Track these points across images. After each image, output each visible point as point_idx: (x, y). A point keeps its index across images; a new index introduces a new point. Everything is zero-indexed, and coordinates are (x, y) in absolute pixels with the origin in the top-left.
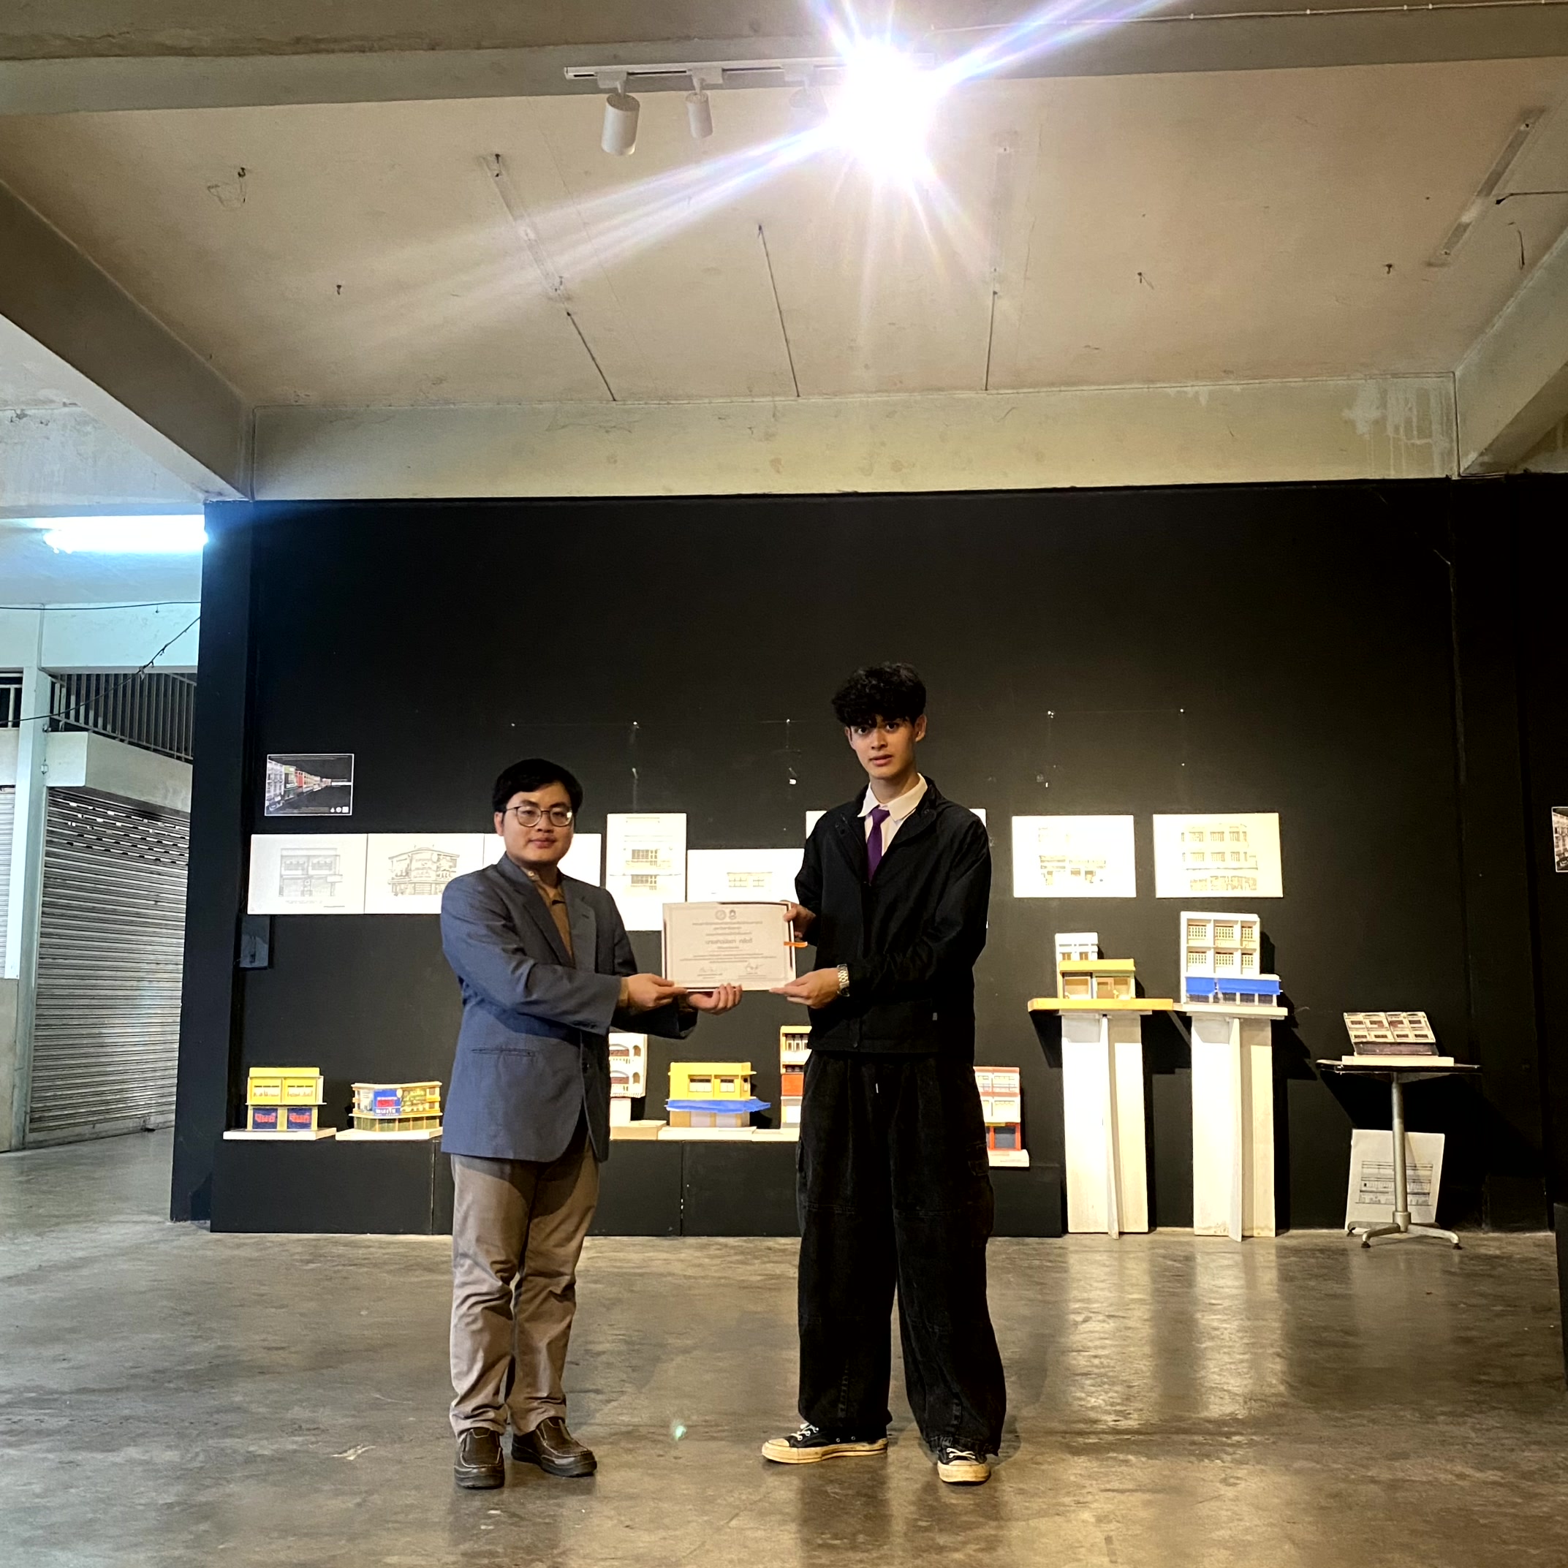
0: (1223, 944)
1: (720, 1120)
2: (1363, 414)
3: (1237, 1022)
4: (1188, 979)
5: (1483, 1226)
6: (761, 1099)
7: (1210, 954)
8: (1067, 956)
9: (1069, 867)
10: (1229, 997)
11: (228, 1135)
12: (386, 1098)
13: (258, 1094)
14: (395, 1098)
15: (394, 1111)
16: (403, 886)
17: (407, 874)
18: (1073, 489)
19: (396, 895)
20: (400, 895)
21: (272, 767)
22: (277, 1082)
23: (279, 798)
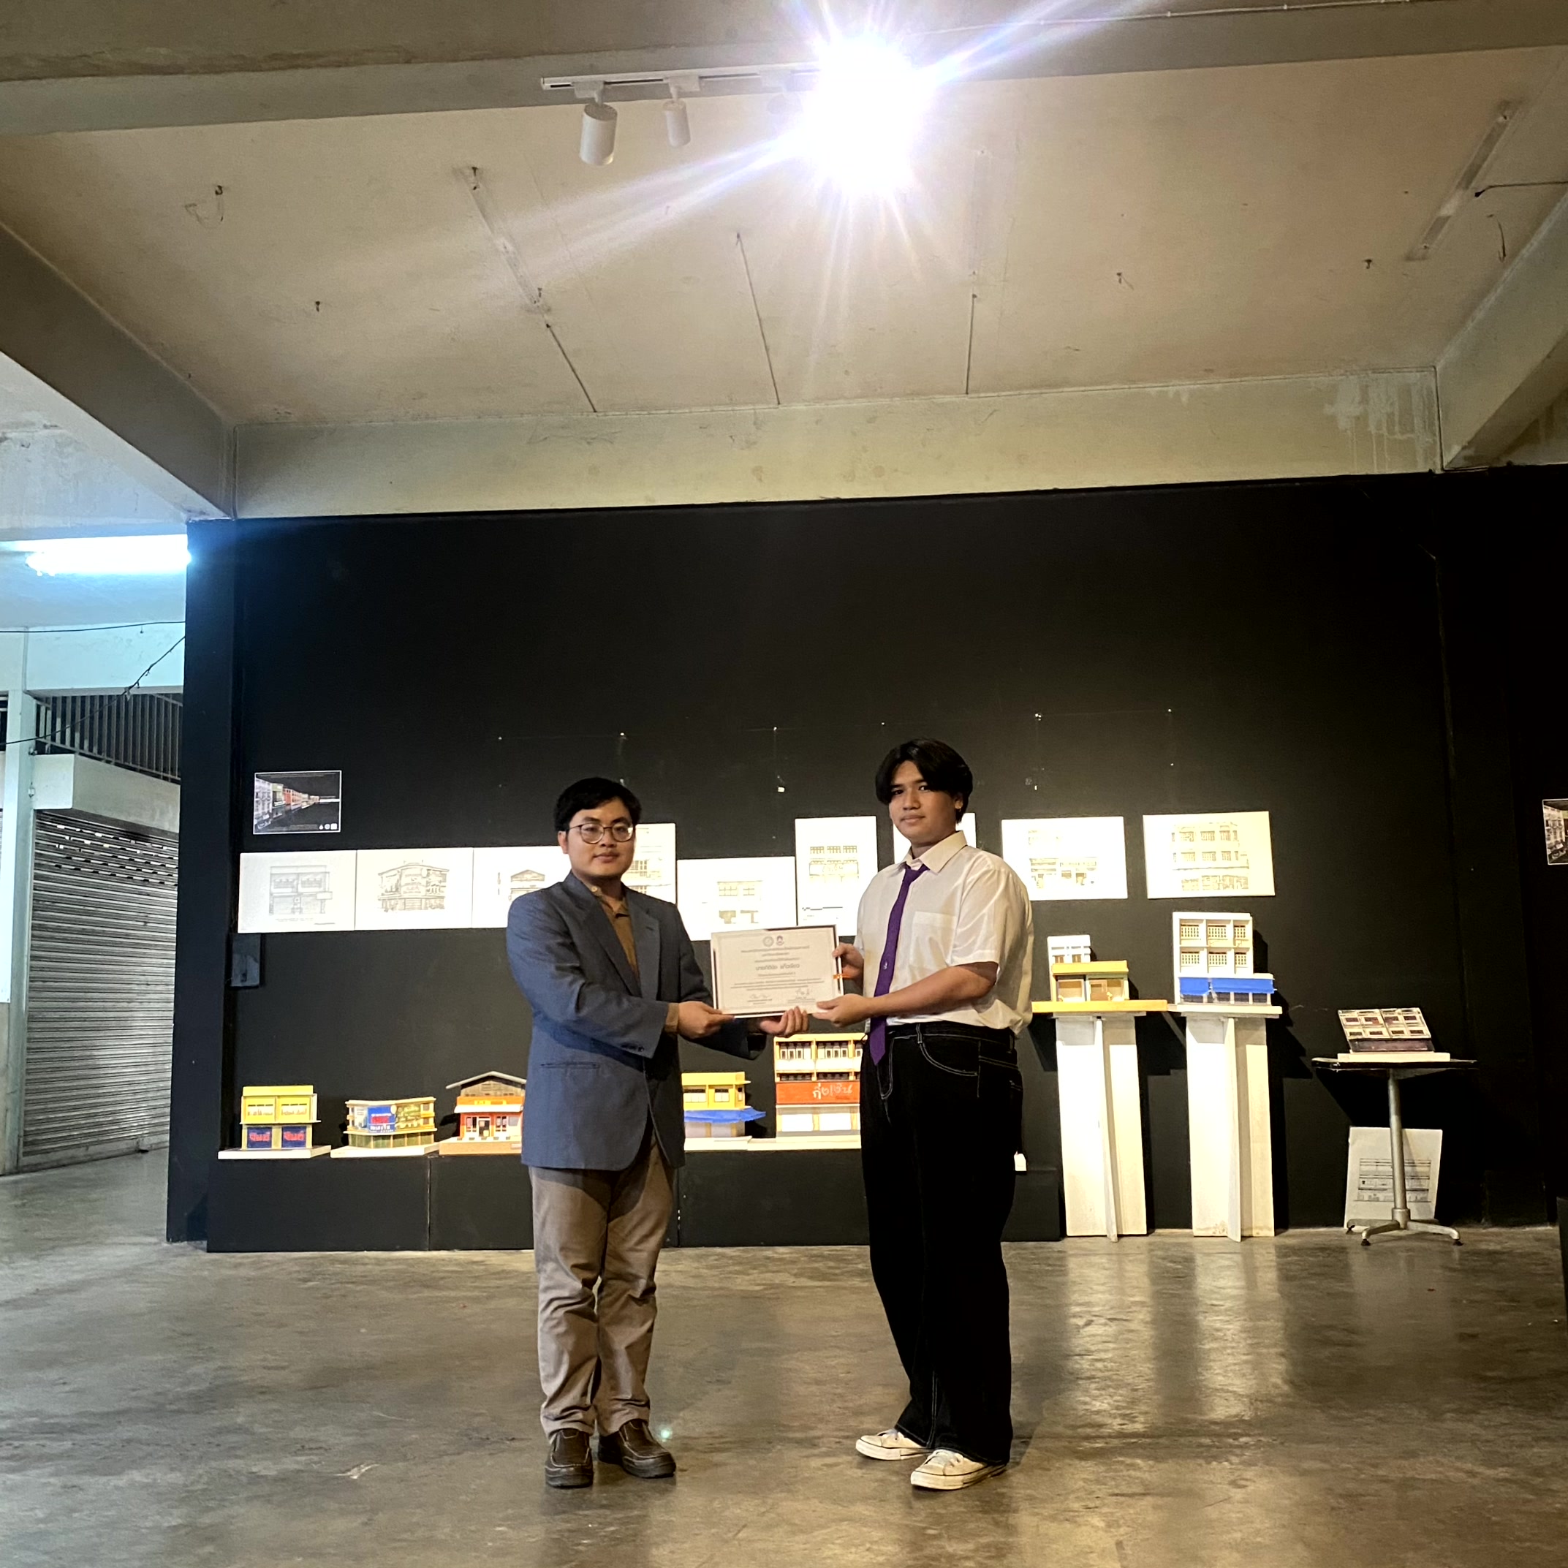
0: (1216, 944)
1: (714, 1130)
2: (1345, 410)
3: (1231, 1022)
4: (1182, 979)
5: (1483, 1221)
6: (755, 1108)
7: (1203, 954)
8: (1060, 959)
9: (1059, 871)
10: (1223, 997)
11: (223, 1155)
12: (380, 1115)
13: (252, 1113)
14: (389, 1115)
15: (389, 1127)
16: (393, 902)
17: (397, 890)
18: (1056, 491)
19: (386, 911)
20: (390, 911)
21: (262, 786)
22: (271, 1101)
23: (268, 816)
